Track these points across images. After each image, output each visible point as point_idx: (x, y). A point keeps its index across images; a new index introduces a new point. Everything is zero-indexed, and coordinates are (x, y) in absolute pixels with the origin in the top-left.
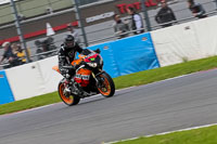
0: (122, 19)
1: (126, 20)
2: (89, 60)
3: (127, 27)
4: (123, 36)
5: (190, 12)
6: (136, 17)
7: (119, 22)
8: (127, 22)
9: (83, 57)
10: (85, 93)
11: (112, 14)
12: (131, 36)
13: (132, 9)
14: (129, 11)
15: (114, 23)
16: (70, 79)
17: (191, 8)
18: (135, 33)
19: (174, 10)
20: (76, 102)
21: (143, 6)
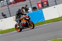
2: (26, 17)
9: (24, 16)
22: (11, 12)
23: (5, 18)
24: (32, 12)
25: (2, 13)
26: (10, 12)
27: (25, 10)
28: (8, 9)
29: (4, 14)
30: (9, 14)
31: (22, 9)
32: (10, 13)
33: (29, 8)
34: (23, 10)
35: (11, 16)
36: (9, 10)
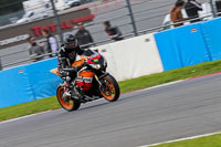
0: (38, 42)
1: (41, 43)
2: (92, 61)
3: (42, 50)
4: (38, 59)
5: (106, 34)
6: (52, 40)
7: (34, 45)
8: (42, 45)
9: (86, 58)
10: (87, 97)
11: (26, 36)
12: (47, 59)
13: (47, 32)
14: (44, 33)
15: (29, 46)
16: (70, 81)
17: (107, 30)
18: (51, 56)
19: (91, 32)
20: (76, 107)
21: (58, 28)
22: (136, 19)
23: (117, 39)
24: (211, 18)
25: (107, 23)
26: (132, 18)
27: (187, 12)
28: (127, 9)
29: (113, 25)
30: (131, 26)
31: (178, 10)
32: (133, 23)
33: (204, 6)
34: (180, 12)
35: (136, 35)
36: (130, 11)
